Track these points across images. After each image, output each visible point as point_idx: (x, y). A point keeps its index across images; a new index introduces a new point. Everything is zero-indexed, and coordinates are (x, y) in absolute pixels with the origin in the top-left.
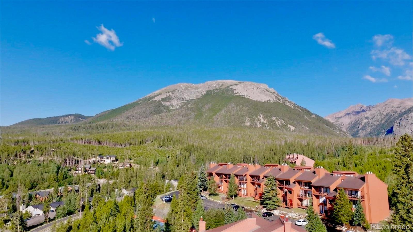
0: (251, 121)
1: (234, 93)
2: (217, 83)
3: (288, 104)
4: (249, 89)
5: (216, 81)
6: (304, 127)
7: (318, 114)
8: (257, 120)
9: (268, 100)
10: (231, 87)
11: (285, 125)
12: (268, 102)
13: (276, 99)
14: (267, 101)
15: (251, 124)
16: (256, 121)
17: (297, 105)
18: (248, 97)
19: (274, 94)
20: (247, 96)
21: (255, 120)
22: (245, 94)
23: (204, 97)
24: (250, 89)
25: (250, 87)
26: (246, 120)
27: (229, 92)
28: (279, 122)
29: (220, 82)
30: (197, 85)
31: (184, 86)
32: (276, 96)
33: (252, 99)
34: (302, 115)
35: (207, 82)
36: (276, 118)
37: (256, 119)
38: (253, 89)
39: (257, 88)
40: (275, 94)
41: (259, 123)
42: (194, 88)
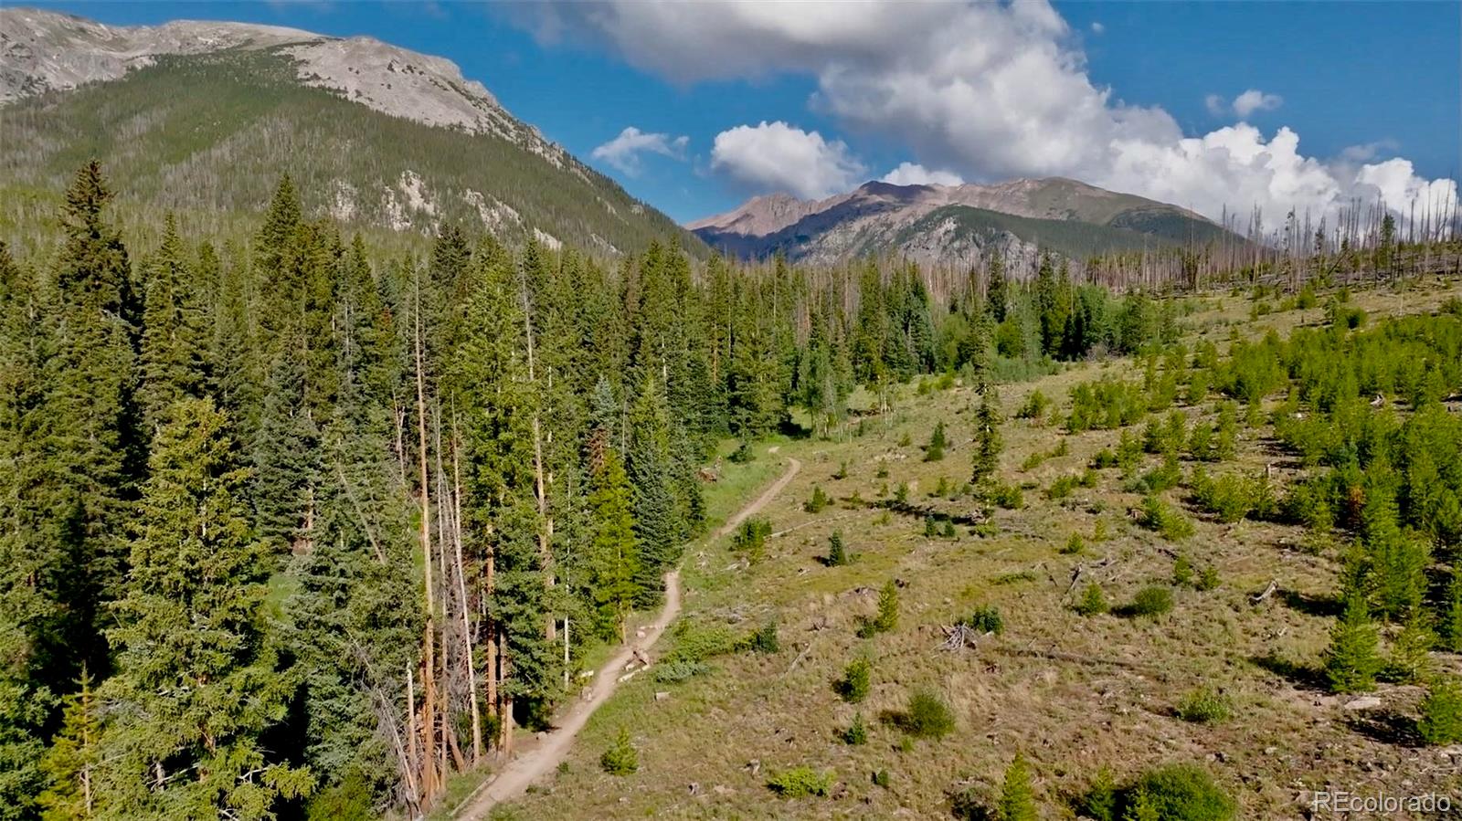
0: (359, 201)
1: (299, 76)
2: (225, 32)
3: (539, 150)
4: (370, 68)
5: (220, 24)
6: (603, 242)
7: (653, 205)
8: (392, 198)
9: (455, 122)
10: (287, 49)
11: (523, 232)
12: (452, 129)
13: (492, 124)
14: (451, 127)
15: (358, 215)
16: (384, 202)
17: (575, 159)
18: (361, 100)
19: (484, 105)
20: (359, 94)
21: (384, 196)
22: (351, 87)
23: (137, 78)
24: (375, 67)
25: (376, 62)
26: (339, 196)
27: (275, 71)
28: (496, 215)
29: (240, 30)
30: (122, 32)
31: (41, 24)
32: (494, 114)
33: (381, 109)
34: (595, 198)
35: (174, 22)
36: (482, 197)
37: (388, 194)
38: (390, 68)
39: (409, 68)
40: (489, 106)
41: (398, 213)
42: (104, 43)
